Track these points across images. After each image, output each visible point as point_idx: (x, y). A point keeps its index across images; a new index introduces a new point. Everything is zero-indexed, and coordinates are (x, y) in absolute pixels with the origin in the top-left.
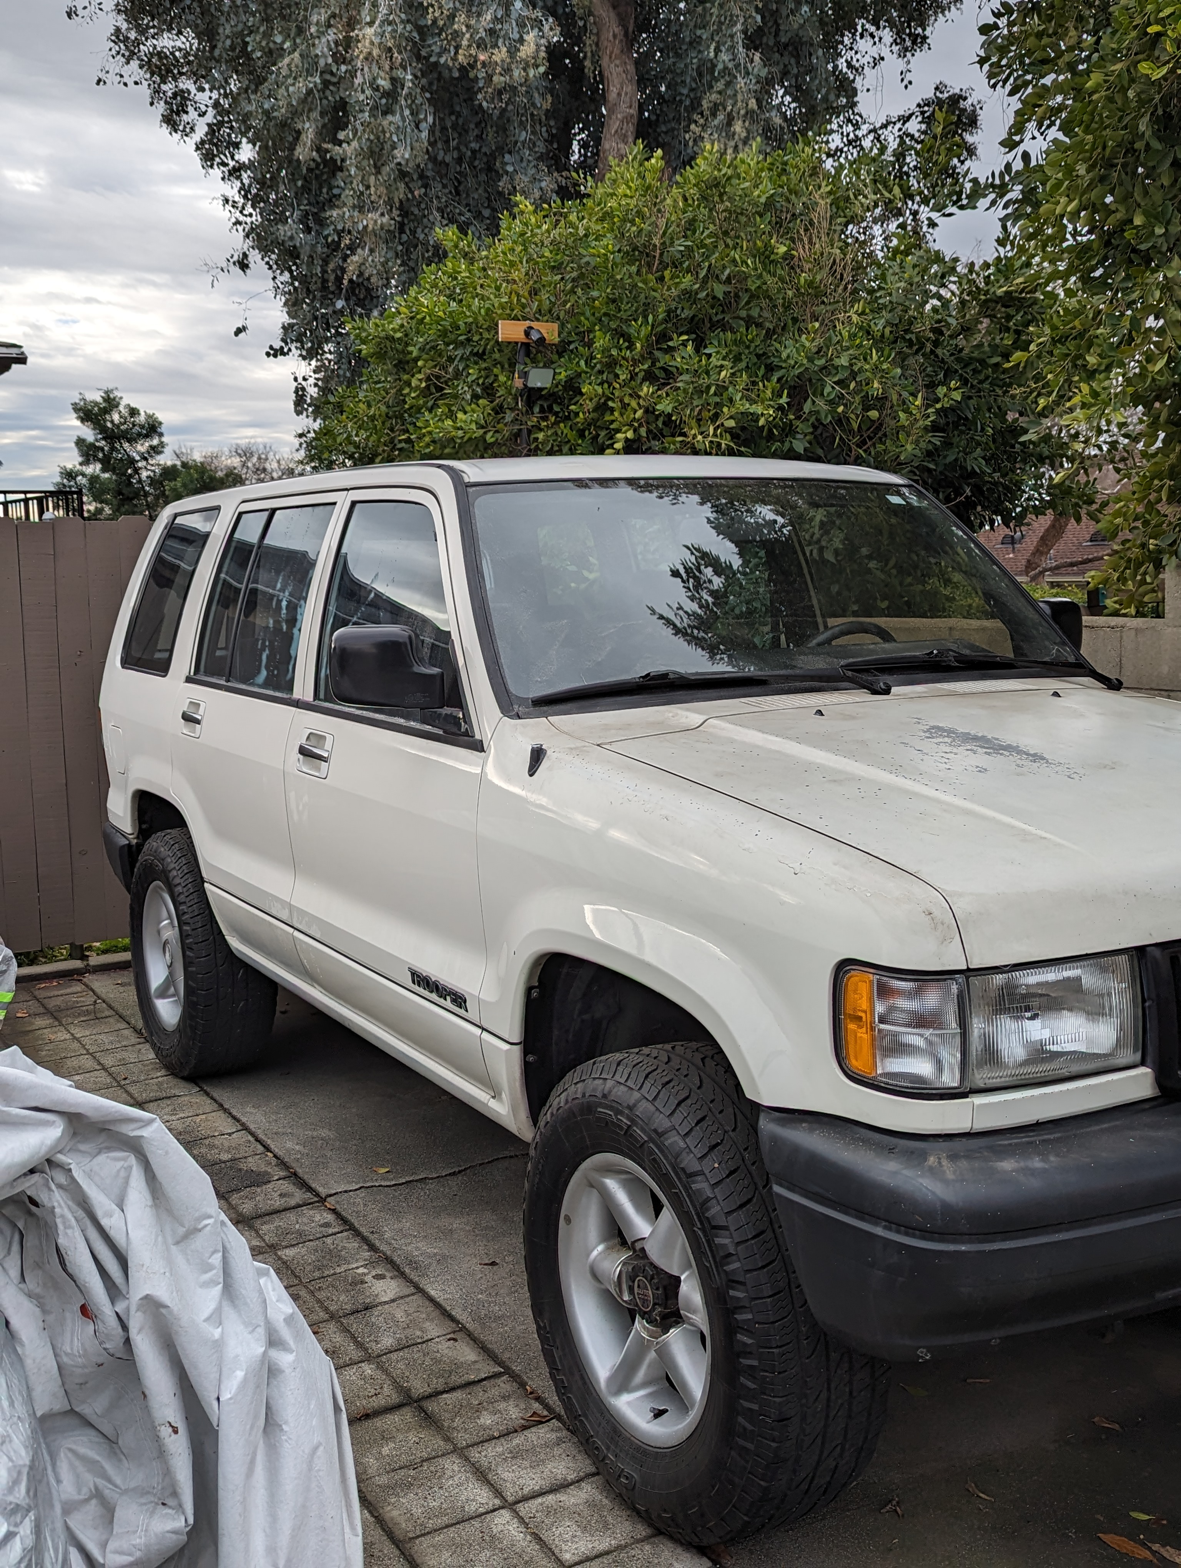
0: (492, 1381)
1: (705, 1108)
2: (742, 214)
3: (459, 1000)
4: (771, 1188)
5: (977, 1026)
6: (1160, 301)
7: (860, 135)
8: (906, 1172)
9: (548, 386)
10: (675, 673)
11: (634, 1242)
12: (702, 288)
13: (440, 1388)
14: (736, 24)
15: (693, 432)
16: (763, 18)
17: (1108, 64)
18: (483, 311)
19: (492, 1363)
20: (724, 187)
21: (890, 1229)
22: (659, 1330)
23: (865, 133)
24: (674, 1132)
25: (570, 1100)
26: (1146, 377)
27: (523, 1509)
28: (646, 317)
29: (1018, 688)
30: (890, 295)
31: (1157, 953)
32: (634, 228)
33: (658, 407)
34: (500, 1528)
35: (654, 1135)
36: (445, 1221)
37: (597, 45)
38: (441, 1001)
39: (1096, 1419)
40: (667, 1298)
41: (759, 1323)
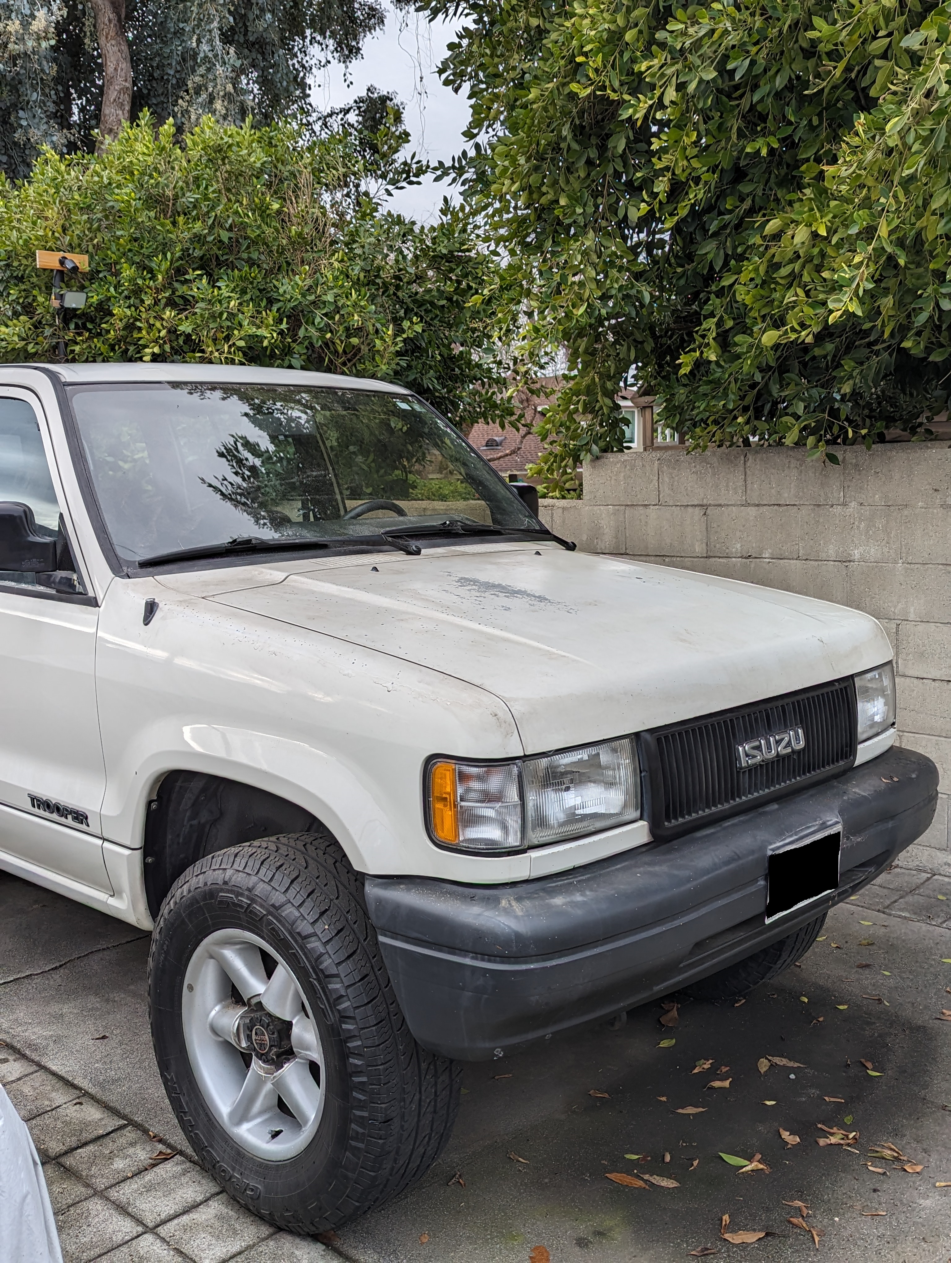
0: (119, 1133)
1: (313, 883)
2: (240, 175)
3: (80, 817)
4: (377, 939)
5: (531, 798)
6: (580, 263)
7: (311, 121)
8: (487, 913)
9: (82, 307)
10: (256, 539)
11: (249, 999)
12: (209, 233)
13: (74, 1145)
14: (212, 22)
15: (210, 349)
16: (235, 19)
17: (543, 83)
18: (21, 242)
19: (116, 1118)
20: (225, 152)
21: (476, 959)
22: (273, 1067)
23: (315, 119)
24: (289, 905)
25: (192, 889)
26: (572, 318)
27: (162, 1231)
28: (165, 255)
29: (506, 549)
30: (363, 247)
31: (647, 736)
32: (152, 181)
33: (179, 328)
34: (146, 1250)
35: (272, 909)
36: (55, 1008)
37: (95, 26)
38: (62, 820)
39: (591, 1092)
40: (281, 1039)
41: (366, 1047)
